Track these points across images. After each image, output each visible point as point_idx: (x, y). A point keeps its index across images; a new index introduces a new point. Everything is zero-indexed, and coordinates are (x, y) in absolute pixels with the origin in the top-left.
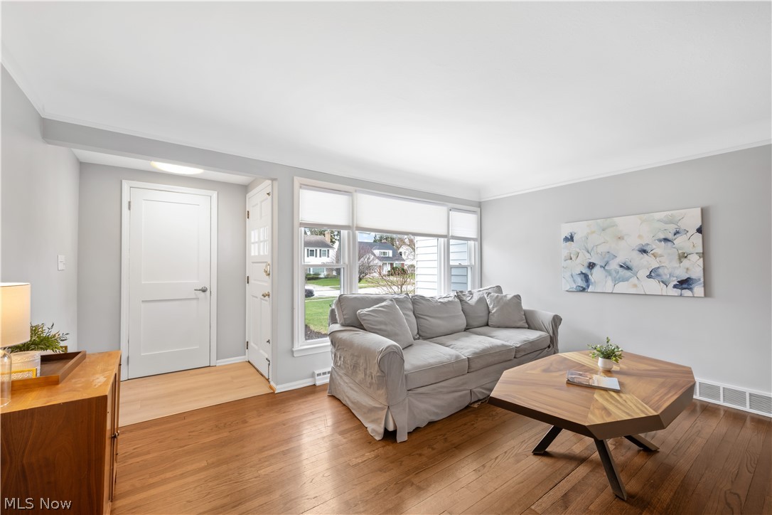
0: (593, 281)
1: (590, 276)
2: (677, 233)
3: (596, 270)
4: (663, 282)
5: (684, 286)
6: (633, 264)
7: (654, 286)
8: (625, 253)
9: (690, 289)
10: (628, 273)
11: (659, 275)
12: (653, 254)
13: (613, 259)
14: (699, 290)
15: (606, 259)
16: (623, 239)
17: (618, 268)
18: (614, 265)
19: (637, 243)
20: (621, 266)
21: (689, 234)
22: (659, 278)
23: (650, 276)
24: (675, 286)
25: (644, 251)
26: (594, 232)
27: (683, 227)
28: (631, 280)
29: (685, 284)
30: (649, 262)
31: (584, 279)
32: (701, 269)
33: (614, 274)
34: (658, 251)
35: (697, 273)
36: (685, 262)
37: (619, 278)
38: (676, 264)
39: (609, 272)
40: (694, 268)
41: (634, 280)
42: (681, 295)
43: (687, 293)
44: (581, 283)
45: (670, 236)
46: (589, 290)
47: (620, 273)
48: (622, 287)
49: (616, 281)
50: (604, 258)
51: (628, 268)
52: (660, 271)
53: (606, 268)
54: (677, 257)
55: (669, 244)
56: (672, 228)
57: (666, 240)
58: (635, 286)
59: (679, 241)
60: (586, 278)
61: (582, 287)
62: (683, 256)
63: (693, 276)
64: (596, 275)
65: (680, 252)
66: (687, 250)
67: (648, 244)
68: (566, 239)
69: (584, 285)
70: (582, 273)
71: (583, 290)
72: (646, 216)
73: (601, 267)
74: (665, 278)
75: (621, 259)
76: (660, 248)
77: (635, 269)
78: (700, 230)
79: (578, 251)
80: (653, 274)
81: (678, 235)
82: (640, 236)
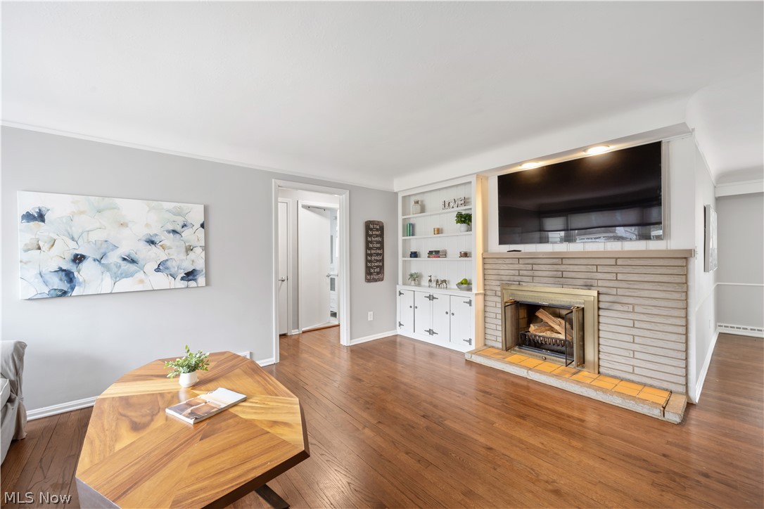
0: (81, 279)
1: (76, 274)
2: (184, 226)
3: (86, 266)
4: (171, 275)
5: (190, 277)
6: (138, 257)
7: (162, 281)
8: (129, 243)
9: (195, 280)
10: (132, 267)
11: (167, 268)
12: (161, 246)
13: (113, 250)
14: (201, 280)
15: (103, 251)
16: (127, 226)
17: (120, 261)
18: (114, 258)
19: (144, 232)
20: (124, 259)
21: (195, 228)
22: (167, 271)
23: (158, 270)
24: (182, 279)
25: (152, 242)
26: (82, 213)
27: (190, 221)
28: (137, 275)
29: (190, 275)
30: (156, 254)
31: (64, 278)
32: (204, 261)
33: (115, 269)
34: (166, 242)
35: (200, 265)
36: (191, 253)
37: (121, 274)
38: (183, 256)
39: (107, 268)
40: (197, 260)
41: (140, 275)
42: (187, 287)
43: (192, 284)
44: (58, 283)
45: (178, 228)
46: (74, 293)
47: (122, 267)
48: (125, 285)
49: (117, 277)
50: (99, 249)
51: (133, 261)
52: (169, 264)
53: (103, 261)
54: (184, 250)
55: (178, 236)
56: (180, 220)
57: (174, 232)
58: (142, 281)
59: (187, 233)
60: (69, 276)
61: (61, 290)
62: (189, 249)
63: (197, 268)
64: (85, 272)
65: (187, 244)
66: (193, 244)
67: (156, 235)
68: (28, 217)
69: (65, 286)
70: (61, 270)
71: (64, 293)
72: (154, 204)
73: (94, 260)
74: (173, 271)
75: (124, 250)
76: (168, 240)
77: (141, 262)
78: (202, 226)
79: (56, 237)
80: (161, 267)
81: (185, 228)
82: (147, 225)
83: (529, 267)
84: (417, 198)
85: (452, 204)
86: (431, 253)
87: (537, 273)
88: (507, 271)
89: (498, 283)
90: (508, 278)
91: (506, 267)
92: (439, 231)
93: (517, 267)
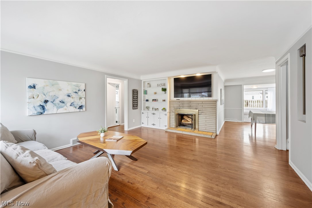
0: (47, 109)
1: (45, 107)
2: (79, 90)
3: (48, 104)
4: (75, 107)
5: (81, 108)
6: (65, 101)
7: (72, 109)
8: (62, 96)
9: (82, 109)
10: (63, 104)
11: (74, 105)
12: (72, 97)
13: (57, 99)
14: (84, 109)
15: (54, 99)
16: (61, 90)
17: (59, 102)
18: (57, 101)
19: (67, 92)
20: (60, 102)
21: (82, 91)
22: (74, 106)
23: (71, 105)
24: (78, 108)
25: (69, 96)
26: (47, 86)
27: (81, 89)
28: (64, 107)
29: (81, 107)
30: (70, 100)
31: (42, 108)
32: (85, 102)
33: (57, 105)
34: (73, 96)
35: (84, 104)
36: (81, 100)
37: (59, 107)
38: (78, 101)
39: (55, 105)
40: (82, 102)
41: (65, 107)
42: (80, 111)
43: (81, 110)
44: (40, 110)
45: (77, 91)
46: (45, 113)
47: (60, 105)
48: (61, 110)
49: (58, 108)
50: (52, 98)
51: (63, 102)
52: (74, 103)
53: (54, 102)
54: (79, 99)
55: (77, 94)
56: (78, 89)
57: (76, 92)
58: (66, 109)
59: (80, 93)
60: (43, 108)
61: (40, 112)
62: (80, 98)
63: (83, 105)
64: (48, 106)
65: (80, 97)
66: (82, 96)
67: (70, 93)
68: (30, 87)
69: (42, 111)
70: (41, 105)
71: (42, 113)
72: (70, 83)
73: (51, 102)
74: (76, 106)
75: (60, 99)
76: (74, 95)
77: (66, 103)
78: (84, 90)
79: (39, 94)
80: (72, 105)
81: (79, 91)
82: (68, 90)
83: (182, 104)
84: (148, 82)
85: (160, 85)
86: (153, 100)
87: (184, 106)
88: (176, 105)
89: (174, 109)
90: (176, 107)
91: (176, 104)
92: (156, 93)
93: (179, 104)
